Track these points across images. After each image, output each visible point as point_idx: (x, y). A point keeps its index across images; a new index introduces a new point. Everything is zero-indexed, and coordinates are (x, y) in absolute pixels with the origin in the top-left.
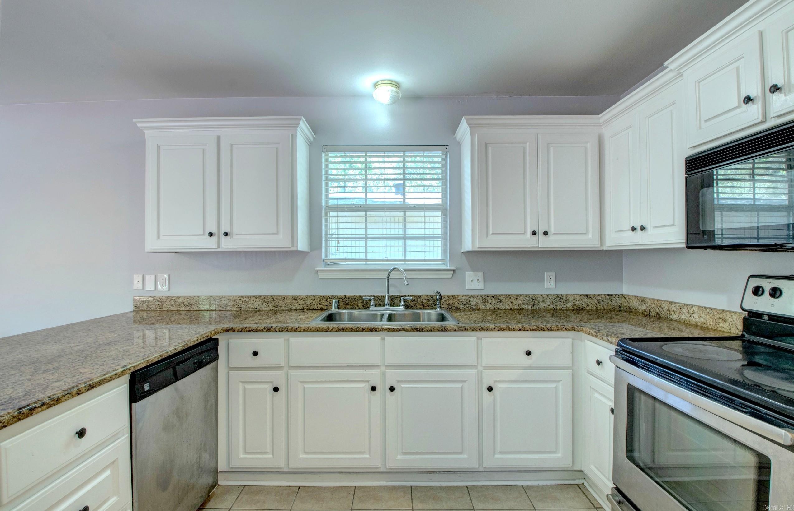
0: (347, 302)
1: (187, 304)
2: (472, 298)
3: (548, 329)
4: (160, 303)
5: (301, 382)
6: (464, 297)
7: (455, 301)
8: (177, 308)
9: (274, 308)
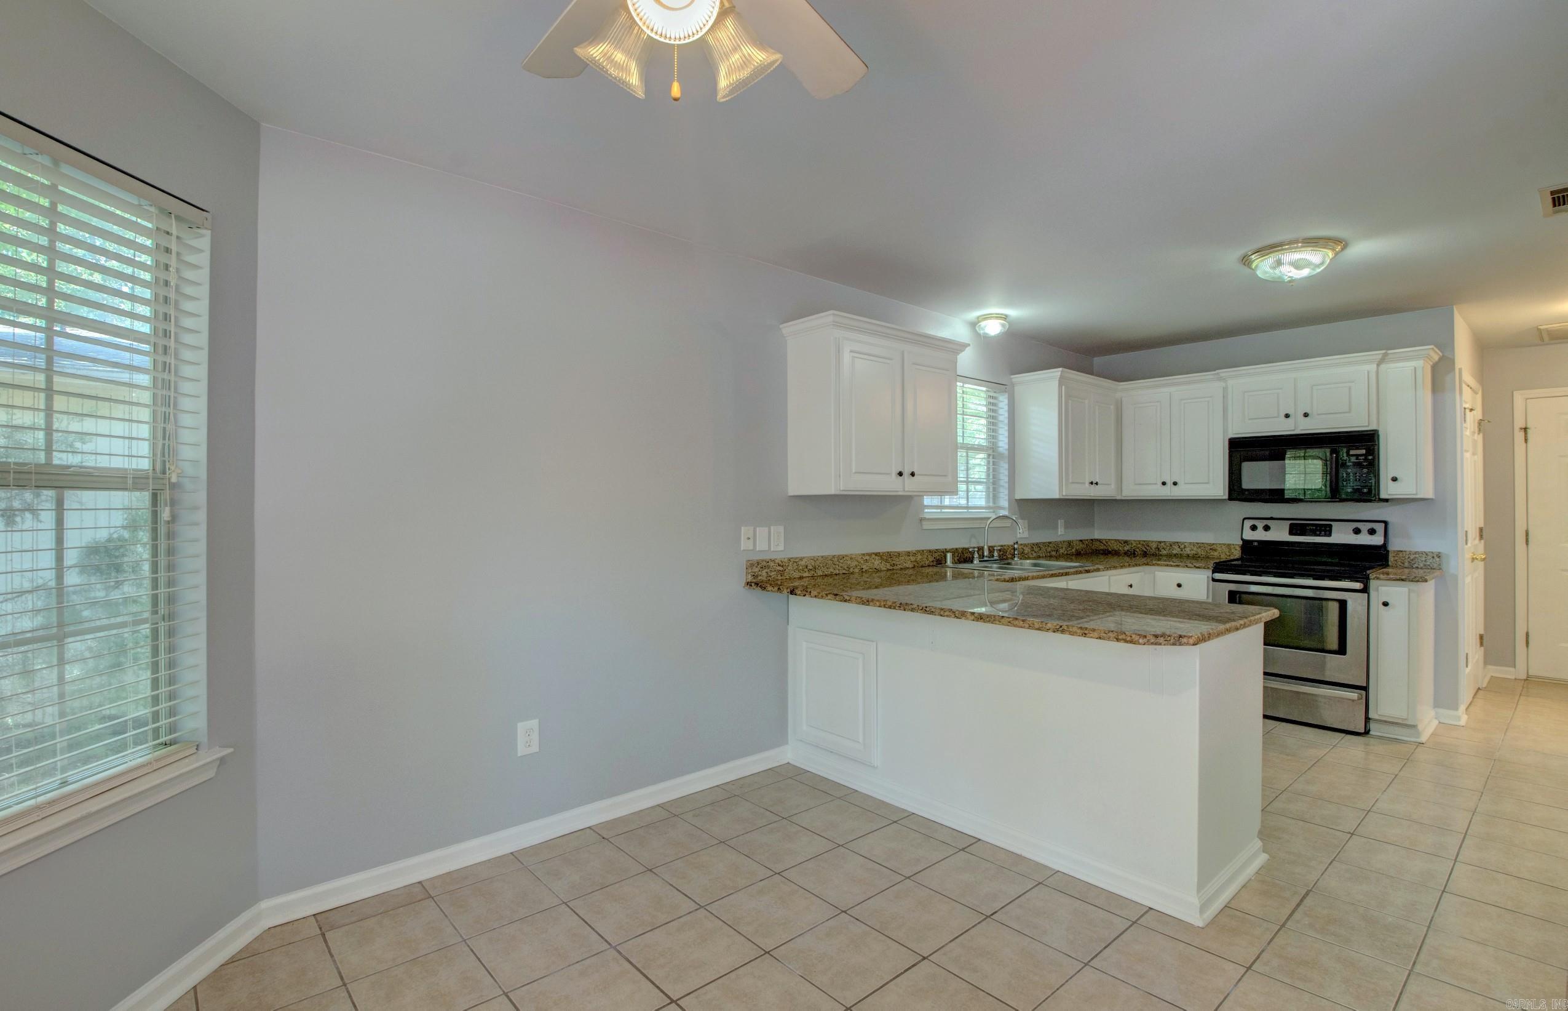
1: (811, 568)
4: (781, 569)
8: (800, 574)
9: (892, 568)
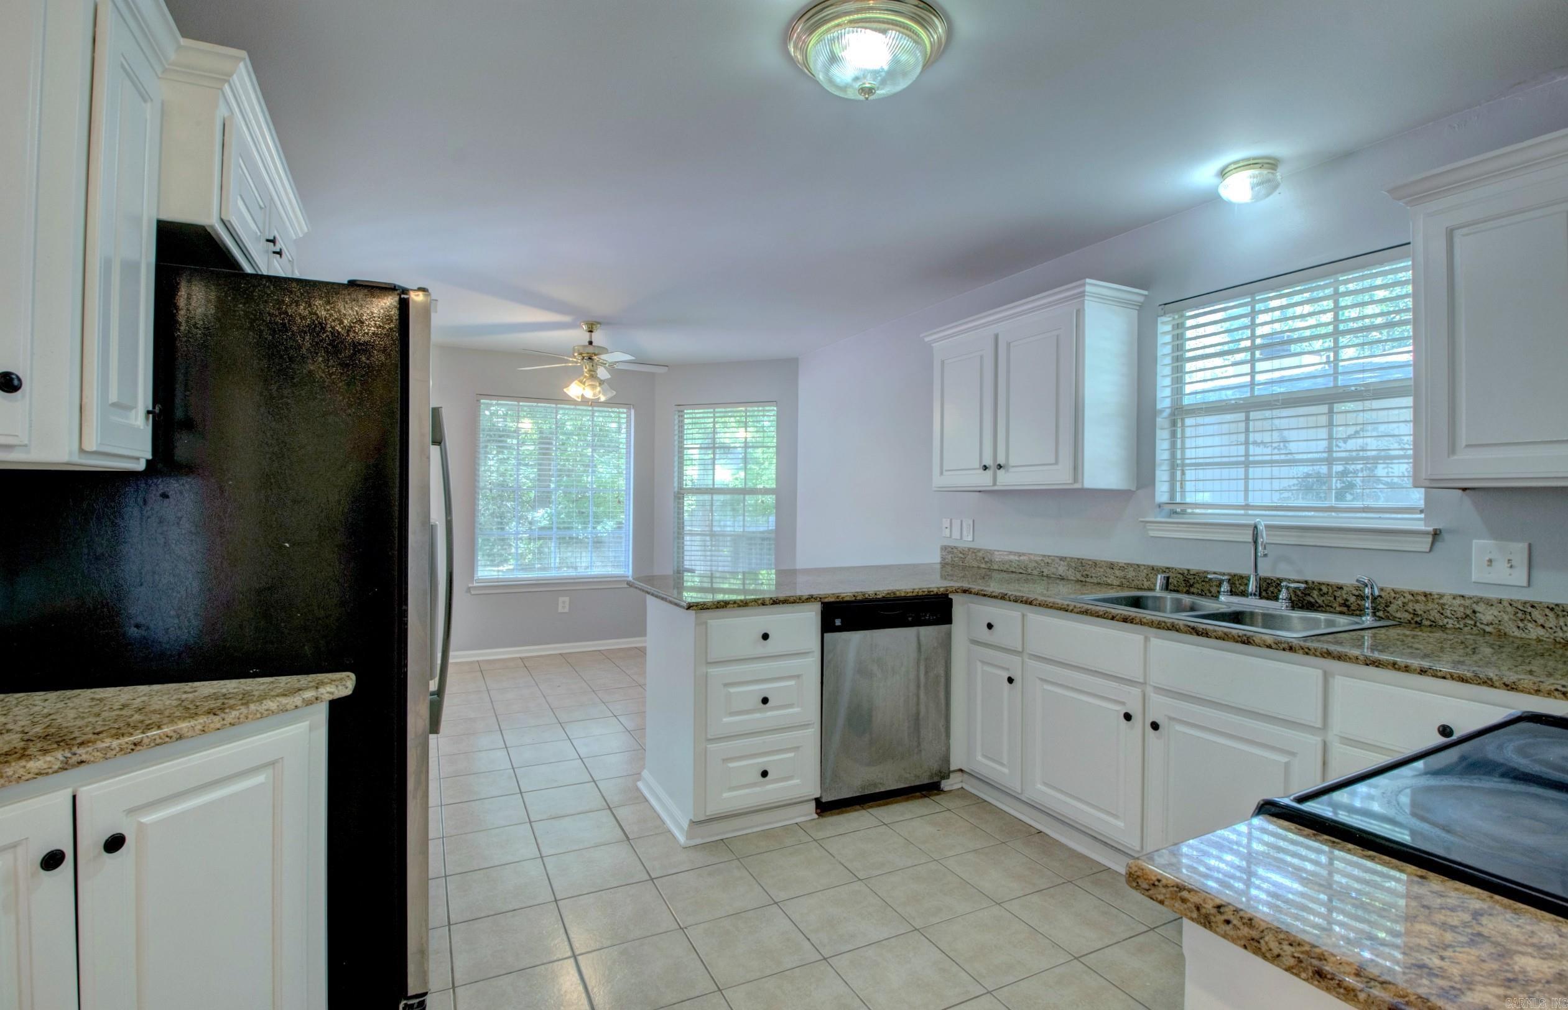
0: (1191, 582)
2: (1481, 604)
3: (1504, 684)
4: (963, 556)
5: (1042, 680)
6: (1458, 601)
7: (1430, 605)
8: (978, 564)
9: (1083, 579)
